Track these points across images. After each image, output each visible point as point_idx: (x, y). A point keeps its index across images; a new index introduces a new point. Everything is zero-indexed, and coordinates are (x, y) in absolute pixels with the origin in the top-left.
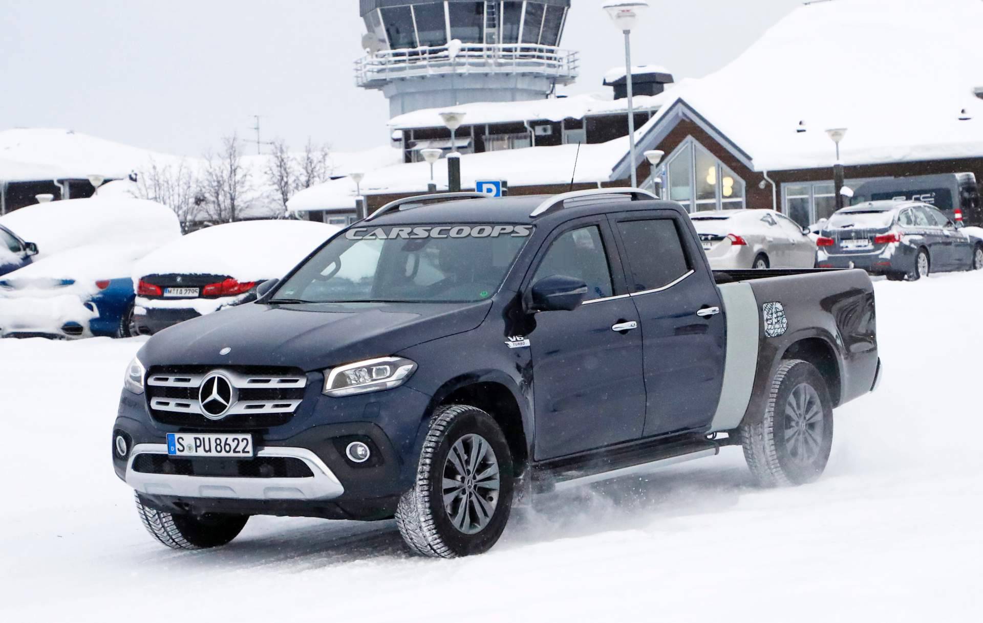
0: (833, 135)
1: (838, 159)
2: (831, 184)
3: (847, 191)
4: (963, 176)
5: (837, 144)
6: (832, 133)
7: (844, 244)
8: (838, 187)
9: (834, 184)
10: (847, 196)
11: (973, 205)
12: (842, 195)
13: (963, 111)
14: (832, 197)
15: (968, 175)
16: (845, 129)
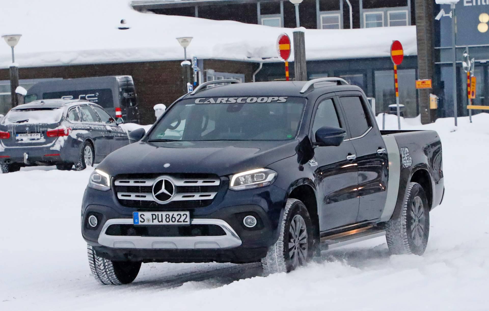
0: (9, 40)
1: (13, 62)
2: (8, 83)
3: (21, 90)
4: (122, 78)
5: (13, 48)
6: (8, 38)
7: (19, 137)
8: (14, 87)
9: (10, 84)
10: (21, 95)
11: (131, 104)
12: (17, 94)
13: (122, 22)
14: (8, 95)
15: (126, 77)
16: (20, 35)
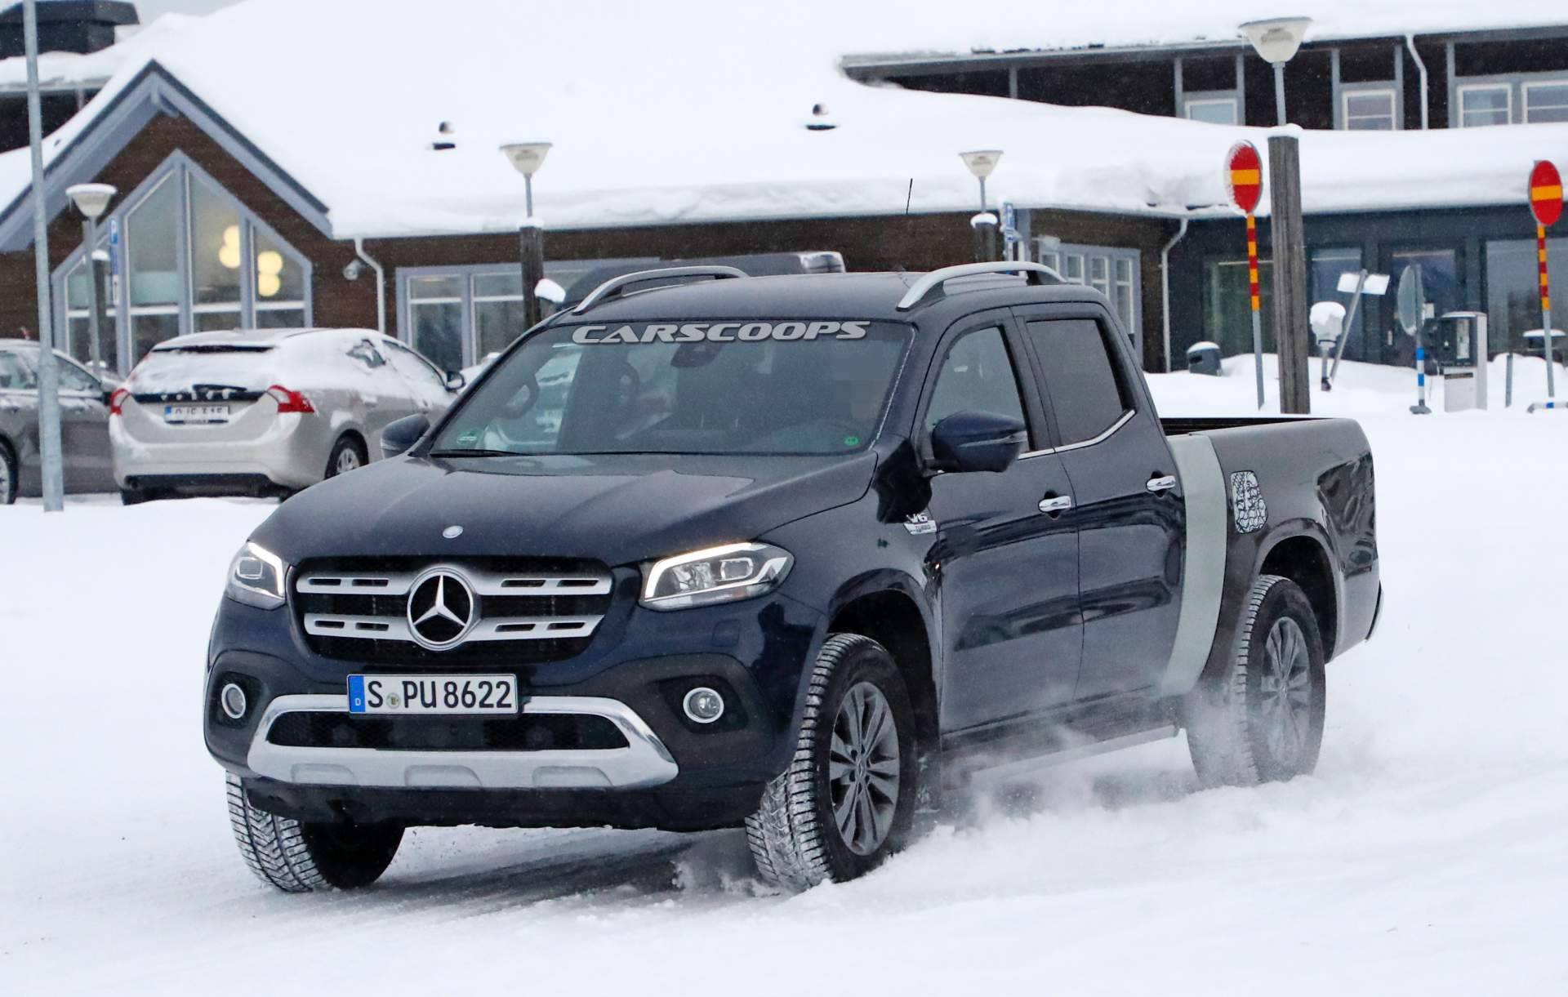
0: (518, 158)
1: (530, 214)
2: (514, 271)
3: (550, 290)
4: (816, 259)
5: (528, 177)
6: (516, 152)
8: (532, 278)
9: (519, 272)
10: (550, 302)
12: (539, 299)
13: (817, 110)
14: (515, 303)
15: (827, 258)
16: (546, 145)
